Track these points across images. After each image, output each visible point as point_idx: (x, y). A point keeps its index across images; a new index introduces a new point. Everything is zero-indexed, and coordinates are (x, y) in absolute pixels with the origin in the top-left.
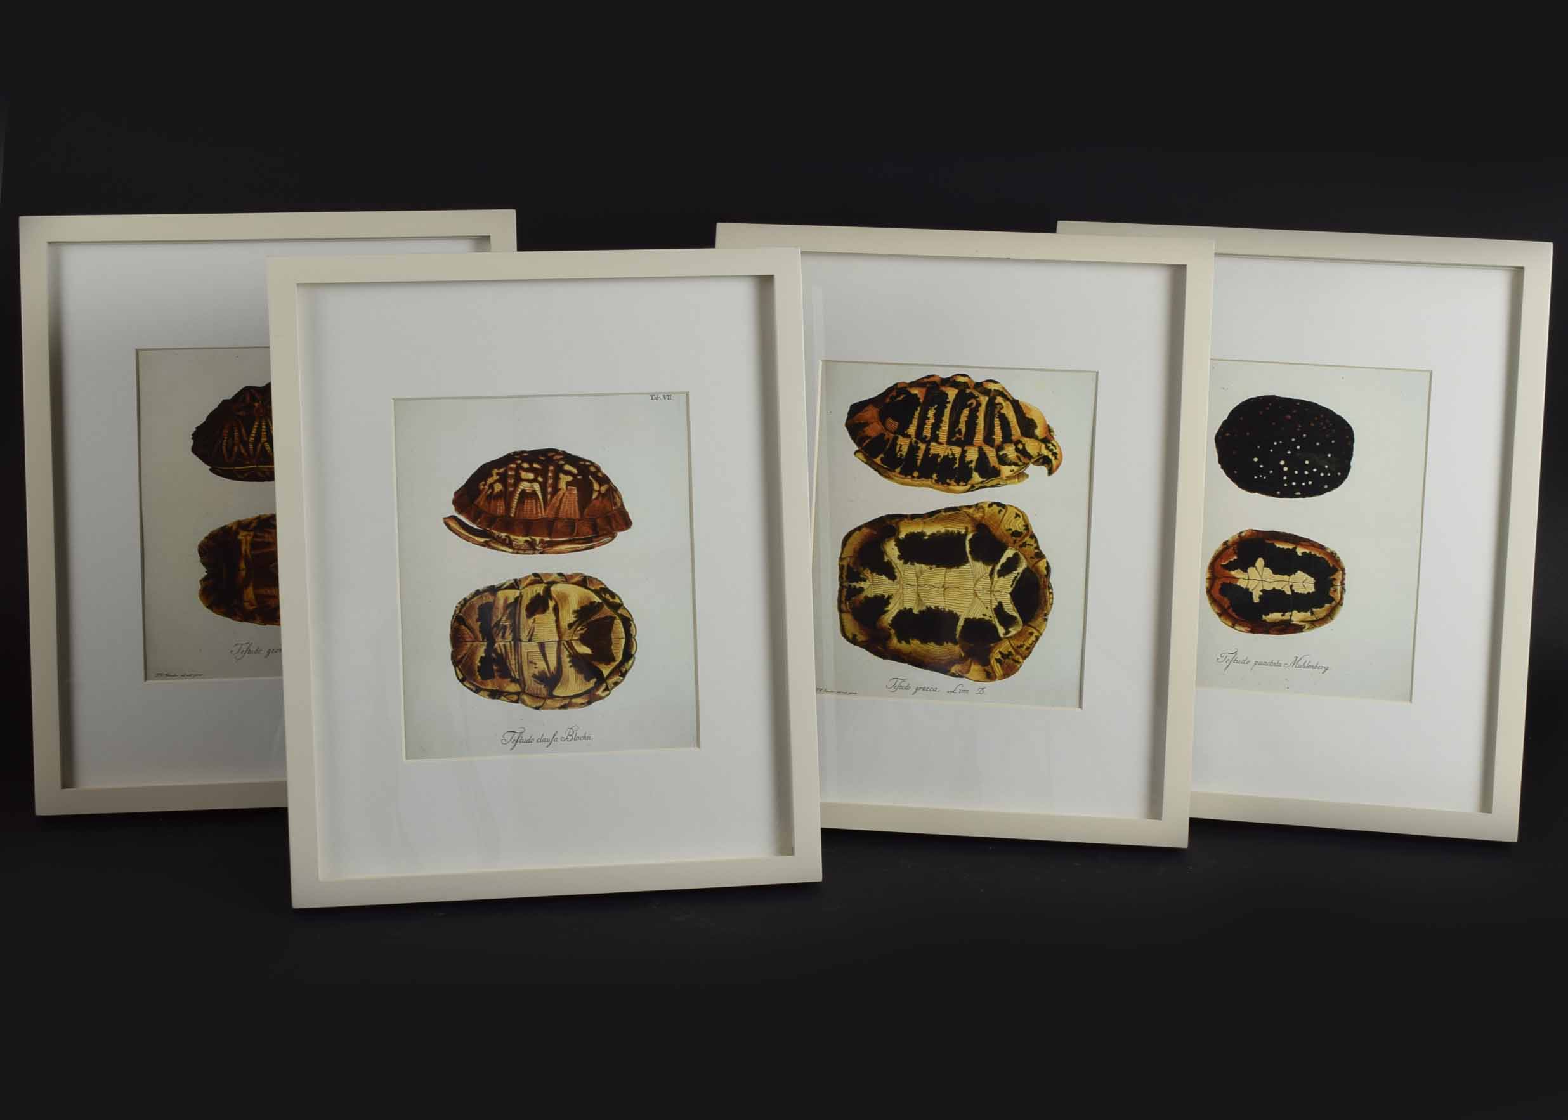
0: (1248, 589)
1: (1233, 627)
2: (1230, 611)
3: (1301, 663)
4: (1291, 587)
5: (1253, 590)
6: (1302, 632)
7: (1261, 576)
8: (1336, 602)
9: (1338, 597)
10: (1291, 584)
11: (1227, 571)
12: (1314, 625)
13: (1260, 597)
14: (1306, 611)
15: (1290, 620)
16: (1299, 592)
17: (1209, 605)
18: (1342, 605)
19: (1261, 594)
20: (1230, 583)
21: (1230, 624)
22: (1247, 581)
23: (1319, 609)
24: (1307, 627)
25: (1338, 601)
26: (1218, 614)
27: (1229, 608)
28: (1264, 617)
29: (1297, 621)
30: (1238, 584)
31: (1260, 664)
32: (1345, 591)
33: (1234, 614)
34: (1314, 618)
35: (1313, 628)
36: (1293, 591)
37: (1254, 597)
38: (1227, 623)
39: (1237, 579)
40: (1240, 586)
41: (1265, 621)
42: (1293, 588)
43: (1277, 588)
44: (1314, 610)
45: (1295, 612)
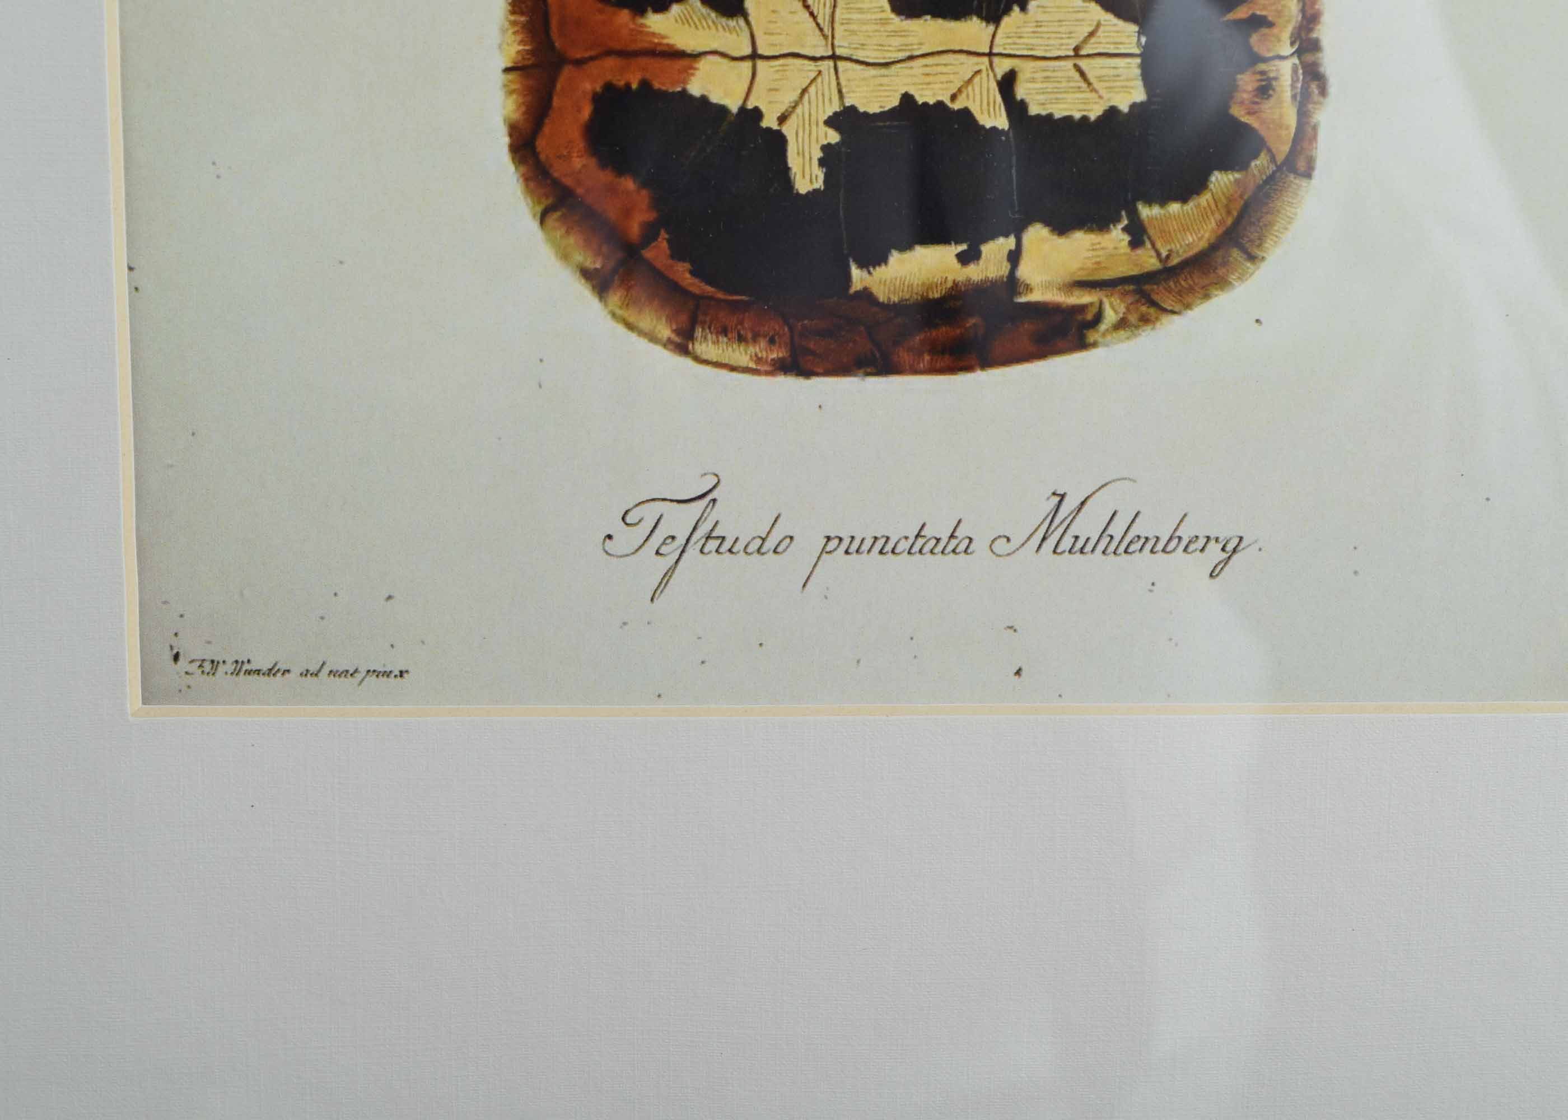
0: (757, 114)
1: (682, 345)
2: (658, 253)
3: (1088, 526)
4: (1007, 84)
5: (782, 119)
6: (1082, 345)
7: (829, 37)
8: (1273, 159)
9: (1280, 125)
10: (1003, 66)
11: (624, 15)
12: (1153, 304)
13: (829, 157)
14: (1101, 224)
15: (1012, 284)
16: (1059, 112)
17: (533, 225)
18: (1308, 175)
19: (833, 137)
20: (645, 84)
21: (665, 332)
22: (747, 65)
23: (1175, 207)
24: (1110, 316)
25: (1283, 150)
26: (586, 274)
27: (650, 234)
28: (856, 272)
29: (1048, 286)
30: (695, 89)
31: (853, 547)
32: (1323, 92)
33: (682, 273)
34: (1147, 260)
35: (1145, 320)
36: (1015, 108)
37: (793, 161)
38: (647, 320)
39: (685, 59)
40: (704, 100)
41: (866, 295)
42: (1021, 91)
43: (925, 96)
44: (1146, 212)
45: (1036, 235)
